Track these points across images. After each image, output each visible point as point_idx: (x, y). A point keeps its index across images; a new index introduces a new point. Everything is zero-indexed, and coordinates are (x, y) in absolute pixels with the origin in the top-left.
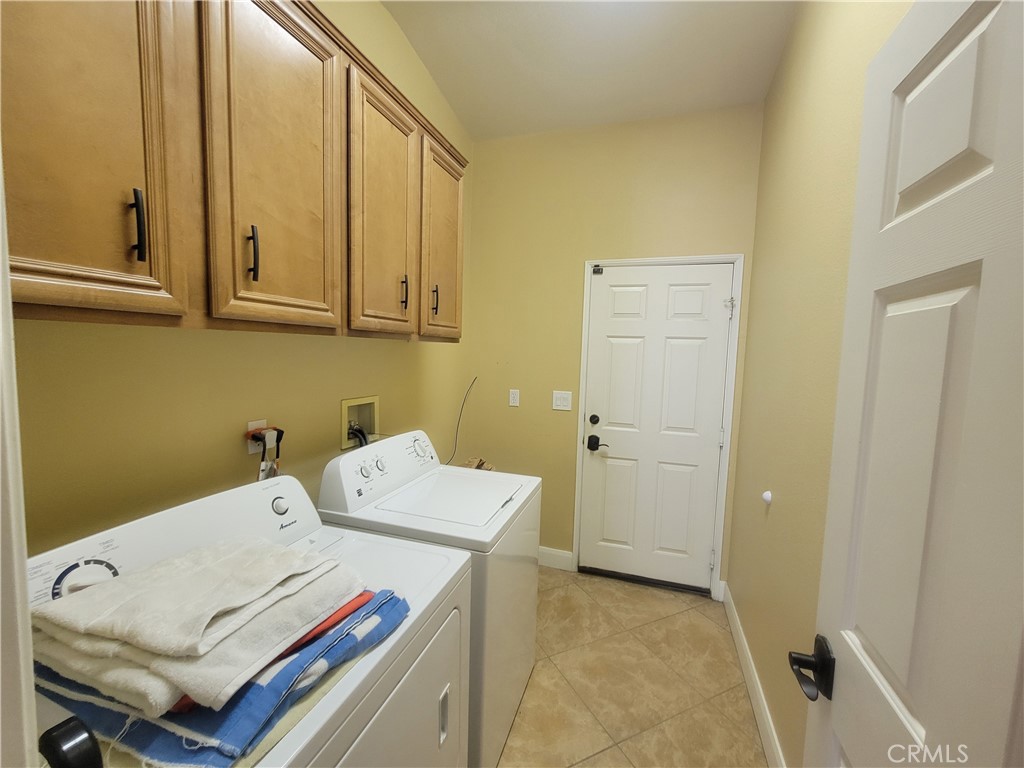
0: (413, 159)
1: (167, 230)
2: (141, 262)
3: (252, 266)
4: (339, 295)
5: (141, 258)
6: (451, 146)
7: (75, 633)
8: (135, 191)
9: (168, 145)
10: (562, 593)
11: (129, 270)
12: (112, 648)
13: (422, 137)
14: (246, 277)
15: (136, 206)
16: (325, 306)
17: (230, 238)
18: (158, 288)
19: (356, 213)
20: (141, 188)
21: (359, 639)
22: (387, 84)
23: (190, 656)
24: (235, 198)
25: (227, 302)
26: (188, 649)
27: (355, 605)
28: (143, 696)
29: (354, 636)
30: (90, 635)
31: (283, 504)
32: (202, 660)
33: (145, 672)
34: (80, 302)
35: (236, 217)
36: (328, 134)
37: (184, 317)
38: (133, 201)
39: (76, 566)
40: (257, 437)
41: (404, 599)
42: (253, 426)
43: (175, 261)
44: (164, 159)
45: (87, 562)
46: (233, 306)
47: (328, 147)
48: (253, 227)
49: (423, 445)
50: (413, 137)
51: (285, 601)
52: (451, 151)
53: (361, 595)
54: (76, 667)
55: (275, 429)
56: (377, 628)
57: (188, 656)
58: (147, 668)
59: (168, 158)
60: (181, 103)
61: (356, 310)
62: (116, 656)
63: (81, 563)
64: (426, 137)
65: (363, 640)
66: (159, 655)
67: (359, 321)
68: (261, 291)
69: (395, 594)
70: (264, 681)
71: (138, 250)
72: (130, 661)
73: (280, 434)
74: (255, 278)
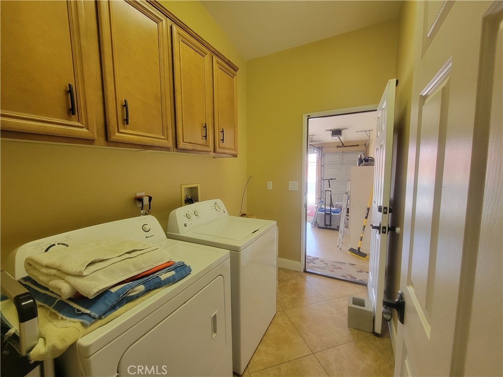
0: (208, 68)
1: (85, 102)
2: (73, 116)
3: (126, 118)
4: (170, 132)
5: (73, 114)
6: (229, 61)
7: (42, 266)
8: (69, 85)
9: (84, 65)
10: (294, 281)
11: (69, 120)
12: (53, 272)
13: (212, 57)
14: (124, 123)
15: (70, 91)
16: (163, 137)
17: (115, 105)
18: (83, 127)
19: (178, 94)
20: (73, 84)
21: (162, 279)
22: (193, 33)
23: (80, 276)
24: (116, 88)
25: (114, 134)
26: (79, 272)
27: (164, 266)
28: (60, 289)
29: (160, 278)
30: (47, 267)
31: (147, 227)
32: (85, 278)
33: (63, 281)
34: (48, 132)
35: (117, 96)
36: (162, 57)
37: (96, 141)
38: (69, 90)
39: (54, 245)
40: (140, 200)
41: (189, 266)
42: (138, 195)
43: (90, 116)
44: (82, 71)
45: (59, 244)
46: (117, 136)
47: (162, 63)
48: (125, 100)
49: (220, 206)
50: (207, 58)
51: (128, 260)
52: (229, 63)
53: (168, 262)
54: (41, 279)
55: (148, 196)
56: (173, 276)
57: (80, 275)
58: (64, 279)
59: (84, 70)
60: (90, 46)
61: (180, 139)
62: (55, 275)
63: (56, 244)
64: (214, 57)
65: (164, 280)
66: (69, 274)
67: (181, 145)
68: (131, 129)
69: (185, 263)
70: (113, 290)
71: (72, 111)
72: (60, 277)
73: (150, 199)
74: (127, 124)
